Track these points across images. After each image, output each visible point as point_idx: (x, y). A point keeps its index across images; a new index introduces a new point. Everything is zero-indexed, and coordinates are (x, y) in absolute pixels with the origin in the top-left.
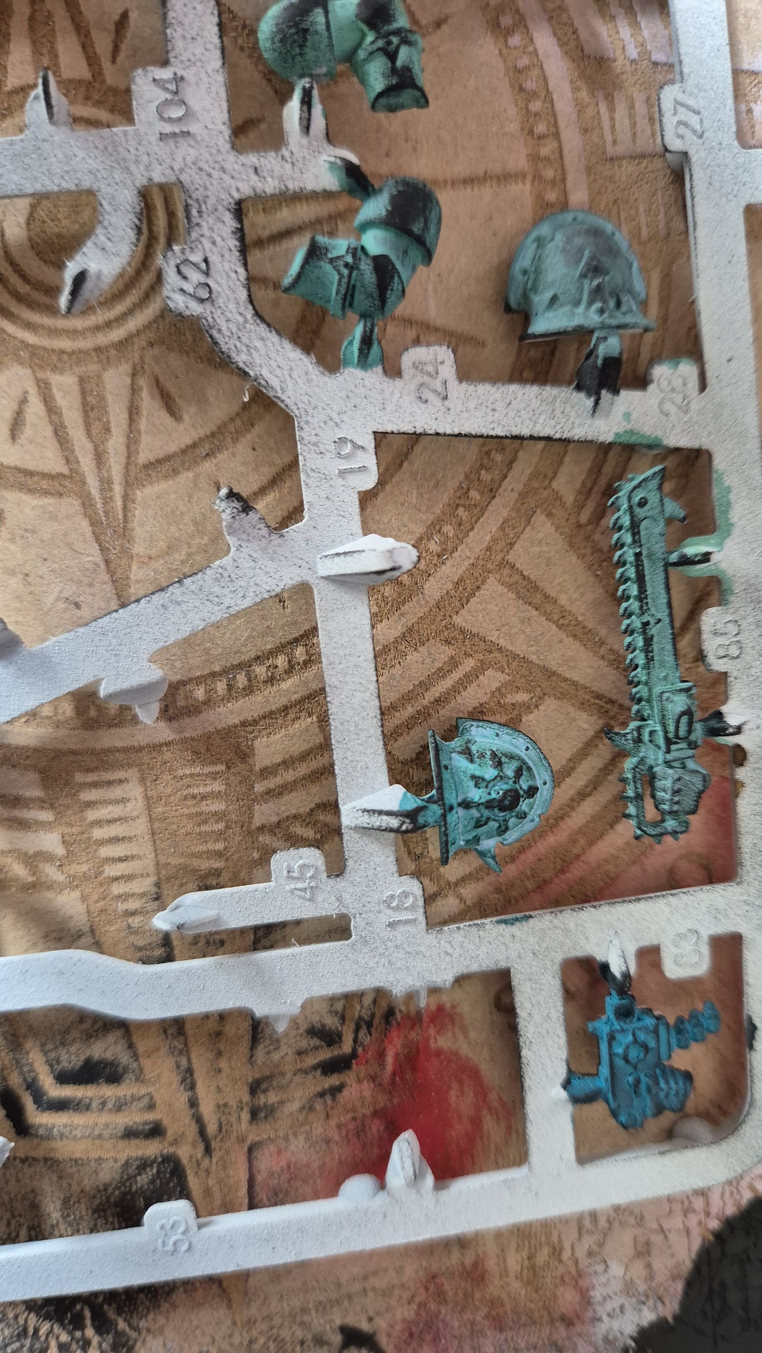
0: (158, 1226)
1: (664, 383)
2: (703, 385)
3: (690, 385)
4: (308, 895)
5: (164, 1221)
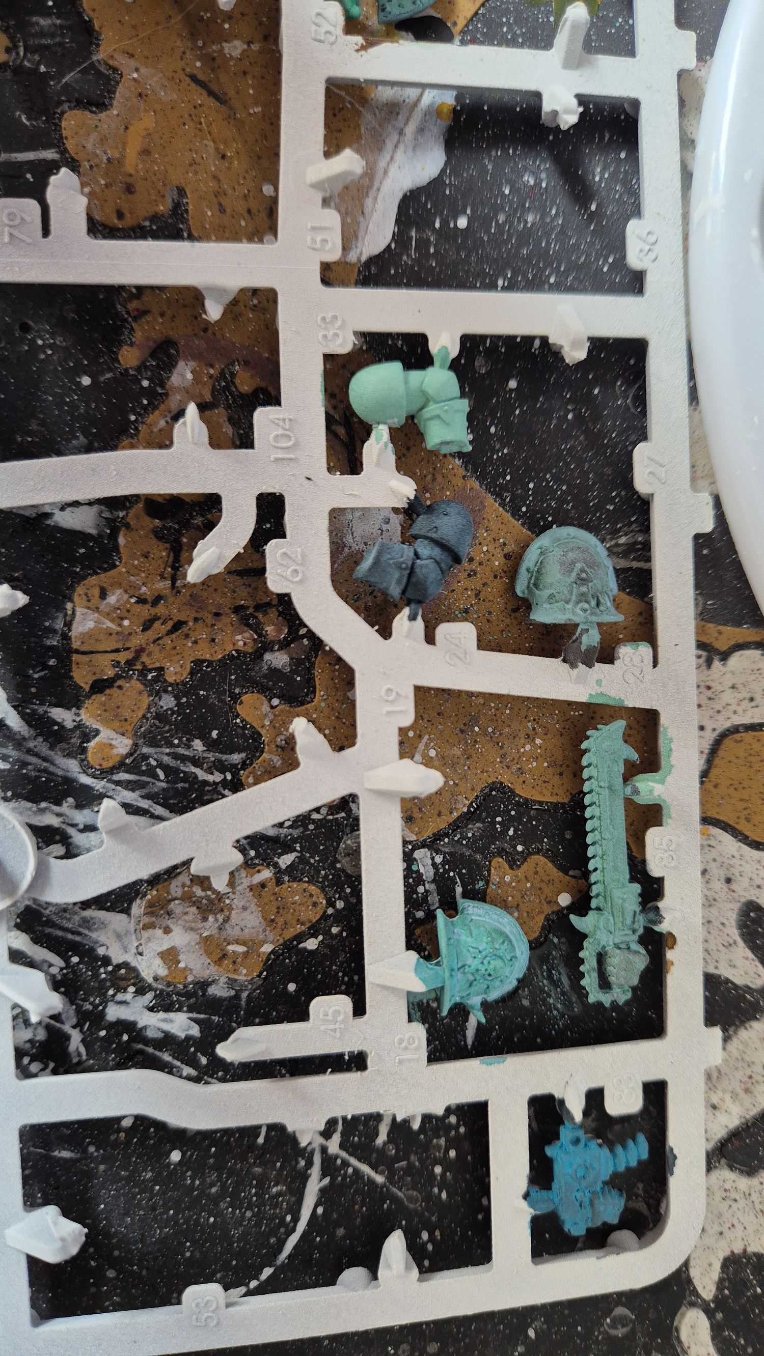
0: (193, 1305)
1: (627, 659)
2: (655, 664)
3: (646, 662)
4: (338, 1034)
5: (199, 1300)
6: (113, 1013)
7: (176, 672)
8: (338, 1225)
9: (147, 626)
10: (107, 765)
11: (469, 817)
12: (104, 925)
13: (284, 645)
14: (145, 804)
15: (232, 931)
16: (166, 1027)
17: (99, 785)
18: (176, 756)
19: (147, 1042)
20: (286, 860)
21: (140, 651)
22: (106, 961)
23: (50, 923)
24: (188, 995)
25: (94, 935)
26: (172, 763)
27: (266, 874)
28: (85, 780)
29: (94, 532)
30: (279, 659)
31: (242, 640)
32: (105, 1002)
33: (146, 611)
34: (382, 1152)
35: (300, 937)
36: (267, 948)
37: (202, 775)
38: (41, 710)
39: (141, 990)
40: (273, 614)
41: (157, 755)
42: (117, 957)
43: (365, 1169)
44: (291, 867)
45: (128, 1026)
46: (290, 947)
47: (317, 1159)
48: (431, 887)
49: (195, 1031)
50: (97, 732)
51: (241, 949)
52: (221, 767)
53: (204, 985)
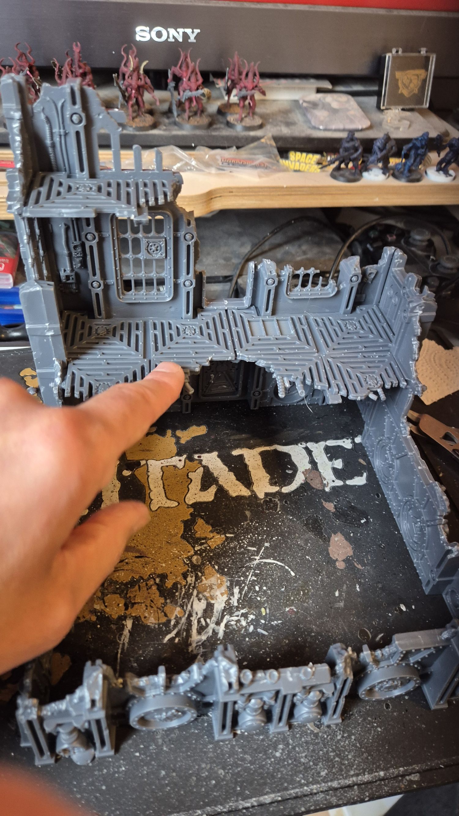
6: (236, 604)
7: (162, 600)
8: (274, 555)
9: (152, 607)
10: (183, 611)
11: (188, 541)
12: (217, 608)
13: (155, 580)
14: (190, 603)
15: (216, 583)
16: (237, 593)
17: (187, 613)
18: (180, 598)
19: (241, 597)
20: (200, 574)
21: (157, 608)
22: (225, 607)
23: (218, 619)
24: (230, 590)
25: (220, 610)
26: (181, 598)
27: (203, 578)
28: (186, 616)
29: (132, 621)
30: (158, 580)
31: (154, 588)
32: (234, 606)
33: (149, 608)
34: (258, 549)
35: (216, 570)
36: (218, 576)
37: (183, 592)
38: (172, 627)
39: (230, 599)
40: (148, 582)
41: (180, 602)
42: (224, 605)
43: (262, 551)
44: (201, 573)
45: (238, 601)
46: (218, 571)
47: (261, 560)
48: (202, 546)
49: (237, 587)
50: (176, 615)
51: (219, 581)
52: (181, 589)
53: (228, 587)
